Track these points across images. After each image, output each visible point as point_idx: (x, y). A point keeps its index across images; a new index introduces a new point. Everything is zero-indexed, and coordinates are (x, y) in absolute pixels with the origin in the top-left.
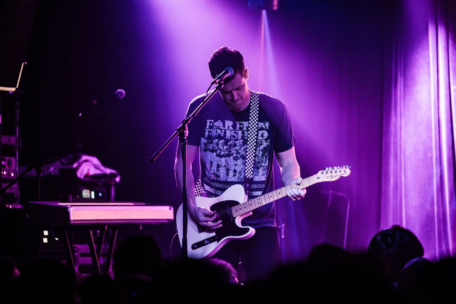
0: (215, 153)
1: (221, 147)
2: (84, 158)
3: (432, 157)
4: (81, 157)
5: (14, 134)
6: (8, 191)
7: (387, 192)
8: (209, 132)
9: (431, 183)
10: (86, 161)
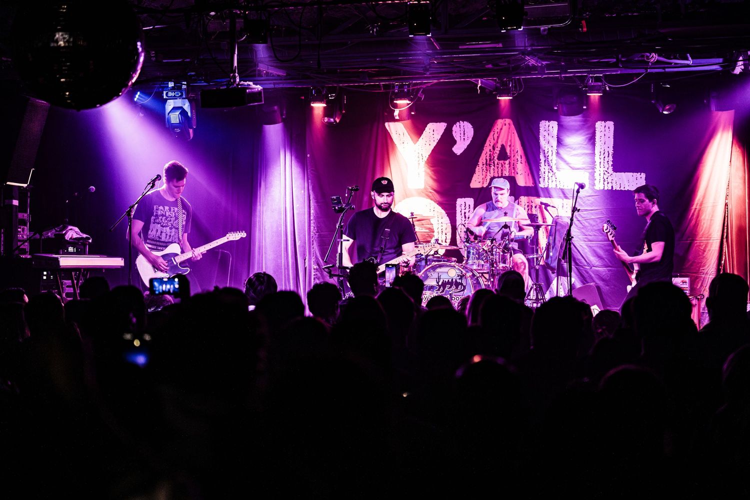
0: (160, 225)
1: (164, 221)
2: (70, 227)
3: (281, 230)
4: (67, 227)
5: (26, 212)
6: (22, 247)
7: (254, 251)
8: (156, 212)
9: (280, 246)
10: (71, 229)
